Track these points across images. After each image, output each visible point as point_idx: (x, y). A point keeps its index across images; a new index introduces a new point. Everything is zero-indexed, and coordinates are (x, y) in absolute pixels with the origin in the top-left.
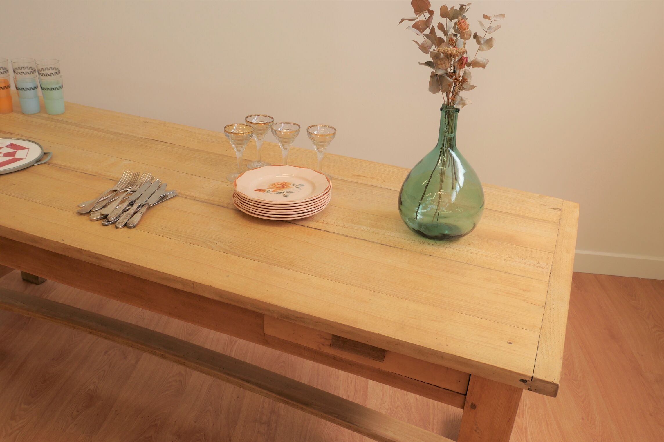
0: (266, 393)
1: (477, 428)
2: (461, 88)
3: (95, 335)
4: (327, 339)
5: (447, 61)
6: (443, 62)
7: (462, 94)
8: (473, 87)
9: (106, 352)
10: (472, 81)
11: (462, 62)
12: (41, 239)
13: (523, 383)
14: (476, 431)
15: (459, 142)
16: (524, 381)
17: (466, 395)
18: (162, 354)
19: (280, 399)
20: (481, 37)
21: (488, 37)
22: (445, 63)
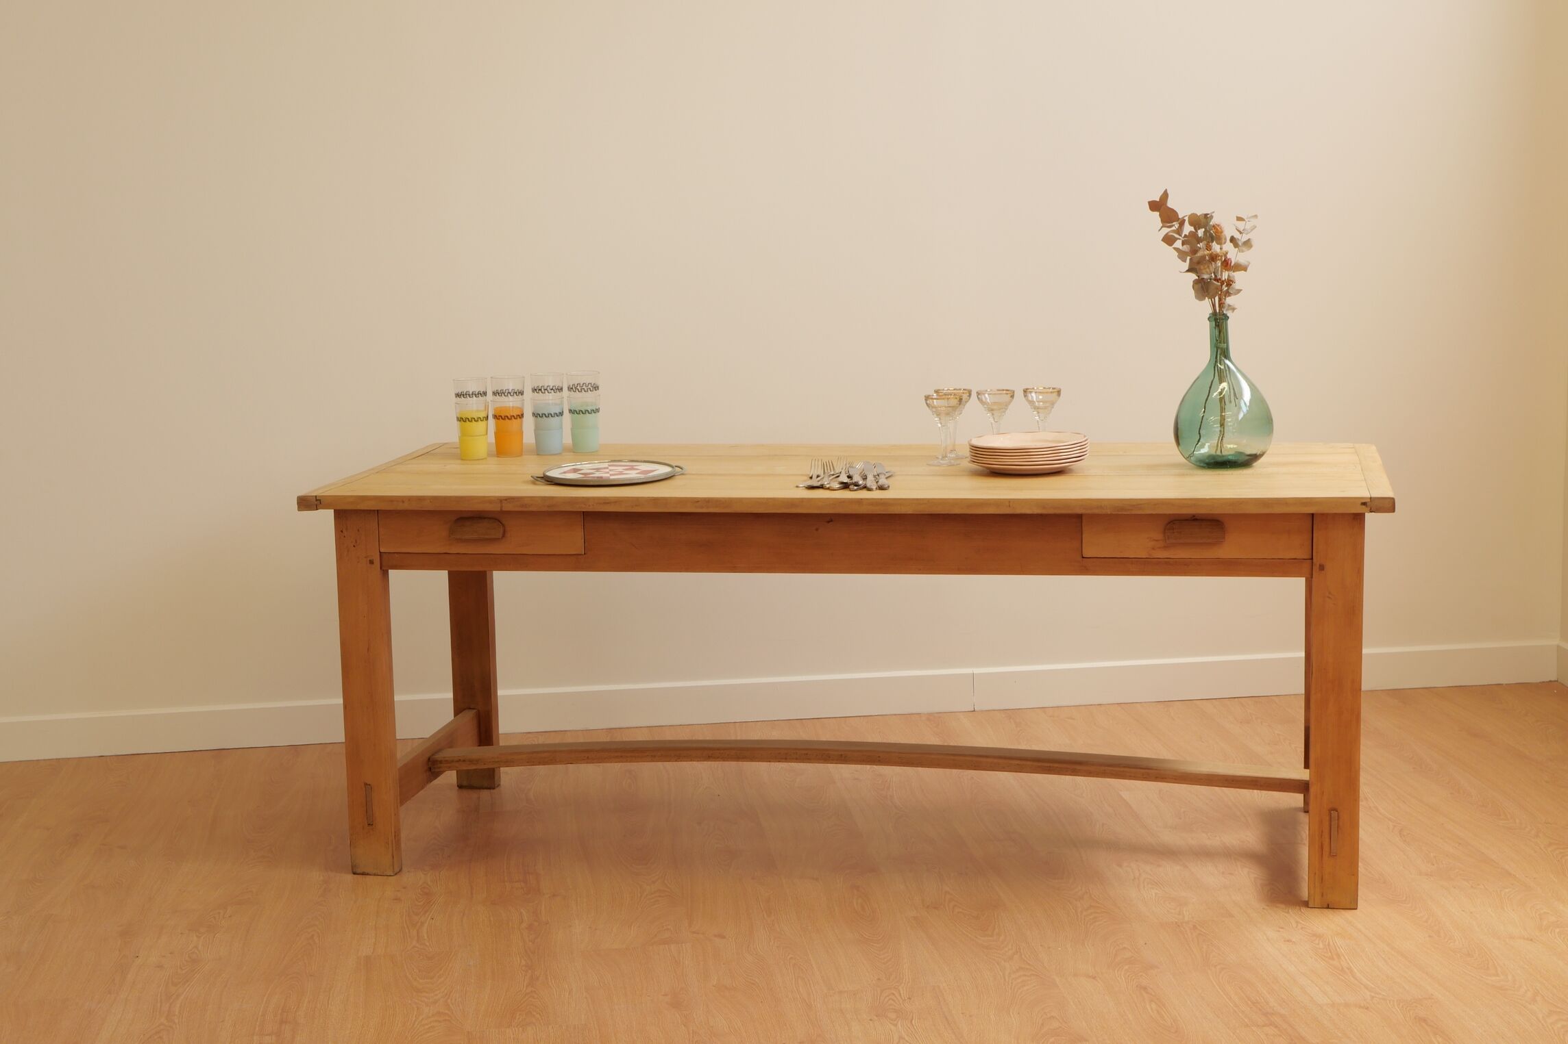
0: (1018, 764)
1: (1330, 593)
2: (1228, 294)
3: (718, 758)
4: (1158, 540)
5: (1213, 263)
6: (1206, 266)
7: (1229, 300)
8: (1239, 291)
10: (1237, 286)
11: (1226, 264)
13: (1364, 507)
14: (1329, 598)
15: (1233, 352)
16: (1364, 504)
17: (1312, 559)
18: (841, 755)
20: (1238, 239)
21: (1244, 238)
22: (1208, 267)
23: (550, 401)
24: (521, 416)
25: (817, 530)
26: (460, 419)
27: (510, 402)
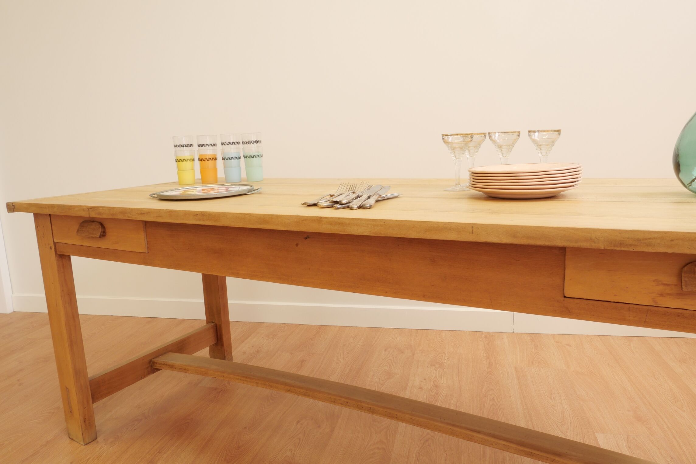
4: (668, 285)
9: (298, 422)
12: (272, 217)
18: (370, 408)
19: (522, 450)
23: (232, 151)
24: (215, 159)
25: (297, 245)
26: (177, 161)
27: (208, 152)
